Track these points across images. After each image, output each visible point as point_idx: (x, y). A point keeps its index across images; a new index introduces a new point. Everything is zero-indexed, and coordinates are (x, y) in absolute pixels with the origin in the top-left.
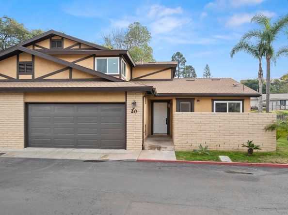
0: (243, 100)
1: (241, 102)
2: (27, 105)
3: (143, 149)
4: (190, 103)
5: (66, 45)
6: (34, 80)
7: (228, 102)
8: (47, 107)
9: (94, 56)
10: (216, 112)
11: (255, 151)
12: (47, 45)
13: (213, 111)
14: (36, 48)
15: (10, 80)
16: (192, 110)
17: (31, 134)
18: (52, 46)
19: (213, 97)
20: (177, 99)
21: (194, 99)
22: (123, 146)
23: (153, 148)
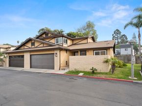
1: (106, 51)
2: (31, 55)
3: (59, 70)
4: (85, 52)
5: (49, 35)
6: (35, 48)
7: (100, 51)
8: (35, 56)
9: (55, 38)
10: (95, 55)
12: (44, 36)
14: (42, 37)
17: (32, 64)
18: (46, 36)
20: (80, 51)
21: (86, 50)
22: (53, 68)
23: (62, 69)
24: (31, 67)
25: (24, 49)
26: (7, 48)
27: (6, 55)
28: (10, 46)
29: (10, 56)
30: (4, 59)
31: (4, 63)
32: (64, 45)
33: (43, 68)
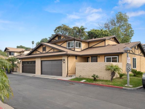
0: (118, 56)
1: (117, 57)
2: (42, 61)
3: (67, 76)
4: (96, 58)
5: (62, 38)
6: (46, 53)
7: (111, 57)
8: (46, 62)
9: (67, 41)
10: (107, 62)
11: (97, 79)
12: (57, 39)
13: (105, 62)
14: (55, 40)
15: (41, 53)
16: (97, 61)
18: (58, 39)
19: (105, 55)
20: (91, 56)
21: (97, 56)
22: (61, 75)
23: (70, 76)
24: (42, 74)
25: (36, 54)
26: (20, 52)
27: (19, 61)
28: (24, 50)
29: (23, 62)
30: (18, 65)
31: (18, 69)
32: (76, 50)
33: (52, 74)
